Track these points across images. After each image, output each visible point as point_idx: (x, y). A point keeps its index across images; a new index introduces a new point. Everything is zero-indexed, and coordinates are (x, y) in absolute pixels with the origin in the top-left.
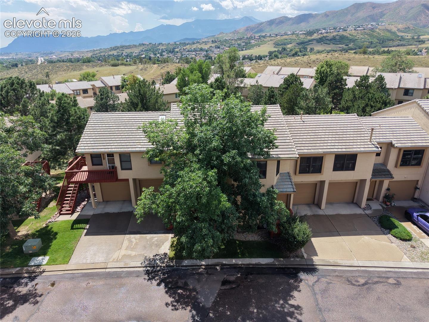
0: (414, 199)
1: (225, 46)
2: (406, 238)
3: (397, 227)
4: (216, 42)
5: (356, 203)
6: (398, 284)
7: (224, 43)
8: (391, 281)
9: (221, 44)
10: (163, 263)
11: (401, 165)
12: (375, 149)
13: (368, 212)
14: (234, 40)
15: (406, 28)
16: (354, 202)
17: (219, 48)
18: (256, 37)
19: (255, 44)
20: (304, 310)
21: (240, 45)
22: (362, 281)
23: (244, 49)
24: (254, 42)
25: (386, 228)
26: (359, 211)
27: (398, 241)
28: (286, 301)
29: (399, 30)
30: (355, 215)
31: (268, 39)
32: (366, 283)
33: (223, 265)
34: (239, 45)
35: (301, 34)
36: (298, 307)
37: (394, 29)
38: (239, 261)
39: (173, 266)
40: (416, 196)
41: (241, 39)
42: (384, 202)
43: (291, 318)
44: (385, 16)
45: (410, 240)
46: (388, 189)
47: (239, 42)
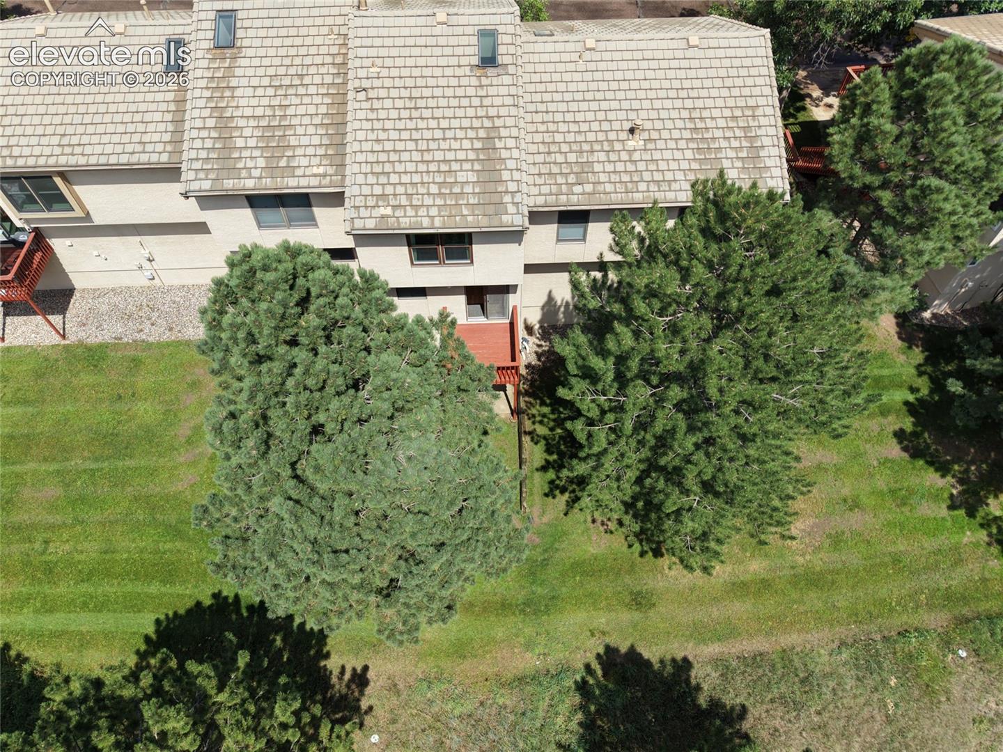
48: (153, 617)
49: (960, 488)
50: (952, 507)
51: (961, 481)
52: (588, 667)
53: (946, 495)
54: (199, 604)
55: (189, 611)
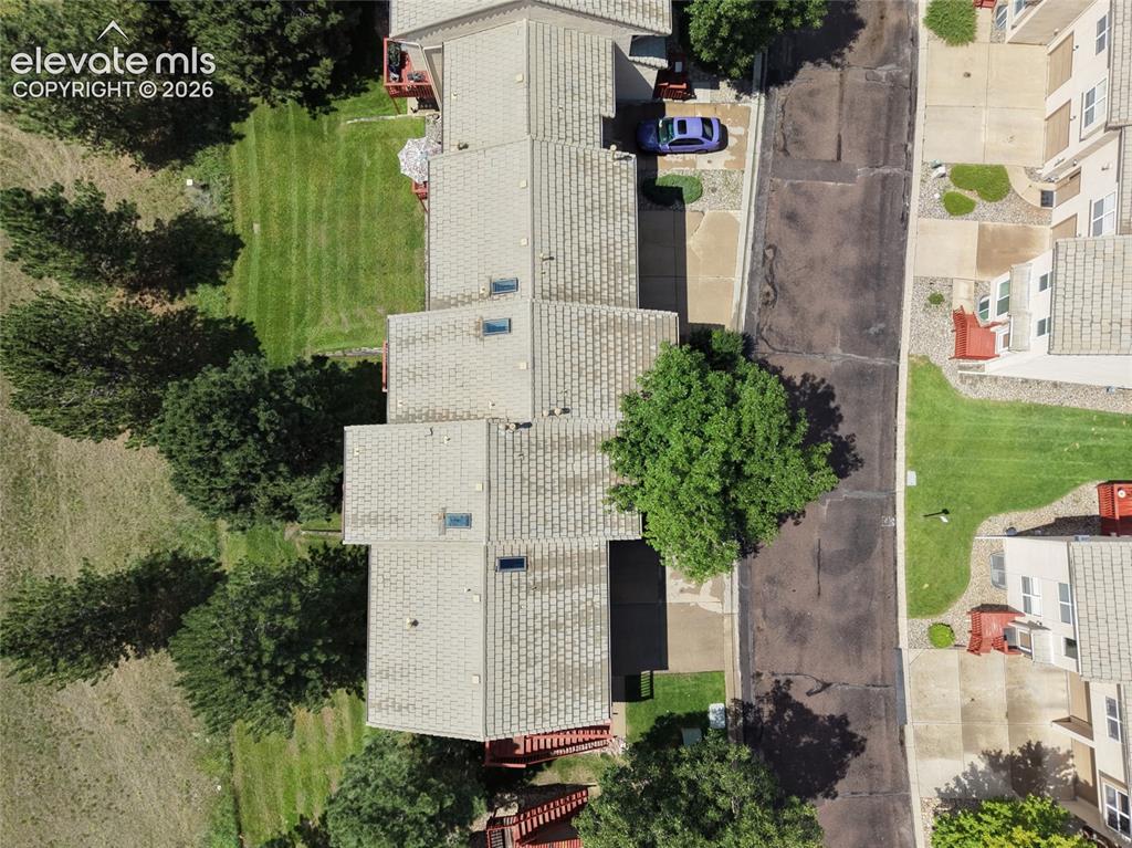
20: (809, 371)
27: (702, 204)
28: (797, 388)
36: (805, 377)
43: (818, 388)
48: (254, 320)
49: (313, 827)
50: (301, 817)
51: (316, 829)
52: (219, 565)
53: (309, 816)
54: (260, 343)
55: (256, 339)
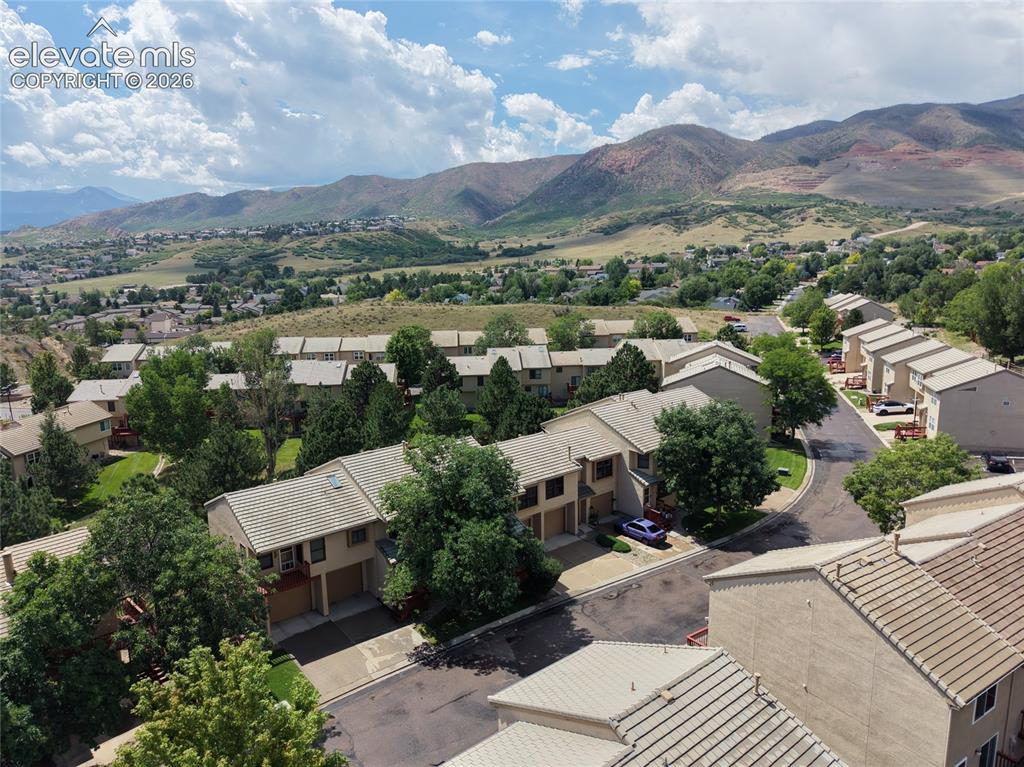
0: (614, 513)
1: (53, 263)
2: (626, 550)
3: (615, 542)
4: (18, 252)
5: (568, 532)
6: (640, 586)
7: (47, 256)
8: (634, 586)
9: (37, 258)
10: (431, 651)
11: (598, 479)
12: (577, 467)
13: (583, 537)
14: (78, 248)
15: (450, 228)
16: (566, 530)
17: (33, 268)
18: (139, 241)
19: (143, 258)
20: (590, 629)
21: (98, 260)
22: (615, 595)
23: (115, 270)
24: (137, 254)
25: (607, 546)
26: (576, 539)
27: (622, 555)
28: (572, 630)
29: (439, 230)
30: (574, 544)
31: (174, 246)
32: (619, 595)
33: (493, 629)
34: (96, 260)
35: (253, 236)
36: (583, 630)
37: (433, 230)
38: (506, 620)
39: (444, 650)
40: (615, 509)
41: (96, 246)
42: (591, 523)
44: (410, 203)
45: (630, 550)
46: (591, 508)
47: (92, 253)
